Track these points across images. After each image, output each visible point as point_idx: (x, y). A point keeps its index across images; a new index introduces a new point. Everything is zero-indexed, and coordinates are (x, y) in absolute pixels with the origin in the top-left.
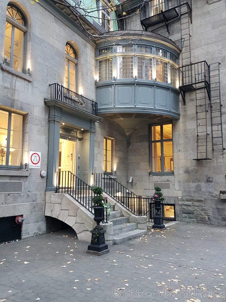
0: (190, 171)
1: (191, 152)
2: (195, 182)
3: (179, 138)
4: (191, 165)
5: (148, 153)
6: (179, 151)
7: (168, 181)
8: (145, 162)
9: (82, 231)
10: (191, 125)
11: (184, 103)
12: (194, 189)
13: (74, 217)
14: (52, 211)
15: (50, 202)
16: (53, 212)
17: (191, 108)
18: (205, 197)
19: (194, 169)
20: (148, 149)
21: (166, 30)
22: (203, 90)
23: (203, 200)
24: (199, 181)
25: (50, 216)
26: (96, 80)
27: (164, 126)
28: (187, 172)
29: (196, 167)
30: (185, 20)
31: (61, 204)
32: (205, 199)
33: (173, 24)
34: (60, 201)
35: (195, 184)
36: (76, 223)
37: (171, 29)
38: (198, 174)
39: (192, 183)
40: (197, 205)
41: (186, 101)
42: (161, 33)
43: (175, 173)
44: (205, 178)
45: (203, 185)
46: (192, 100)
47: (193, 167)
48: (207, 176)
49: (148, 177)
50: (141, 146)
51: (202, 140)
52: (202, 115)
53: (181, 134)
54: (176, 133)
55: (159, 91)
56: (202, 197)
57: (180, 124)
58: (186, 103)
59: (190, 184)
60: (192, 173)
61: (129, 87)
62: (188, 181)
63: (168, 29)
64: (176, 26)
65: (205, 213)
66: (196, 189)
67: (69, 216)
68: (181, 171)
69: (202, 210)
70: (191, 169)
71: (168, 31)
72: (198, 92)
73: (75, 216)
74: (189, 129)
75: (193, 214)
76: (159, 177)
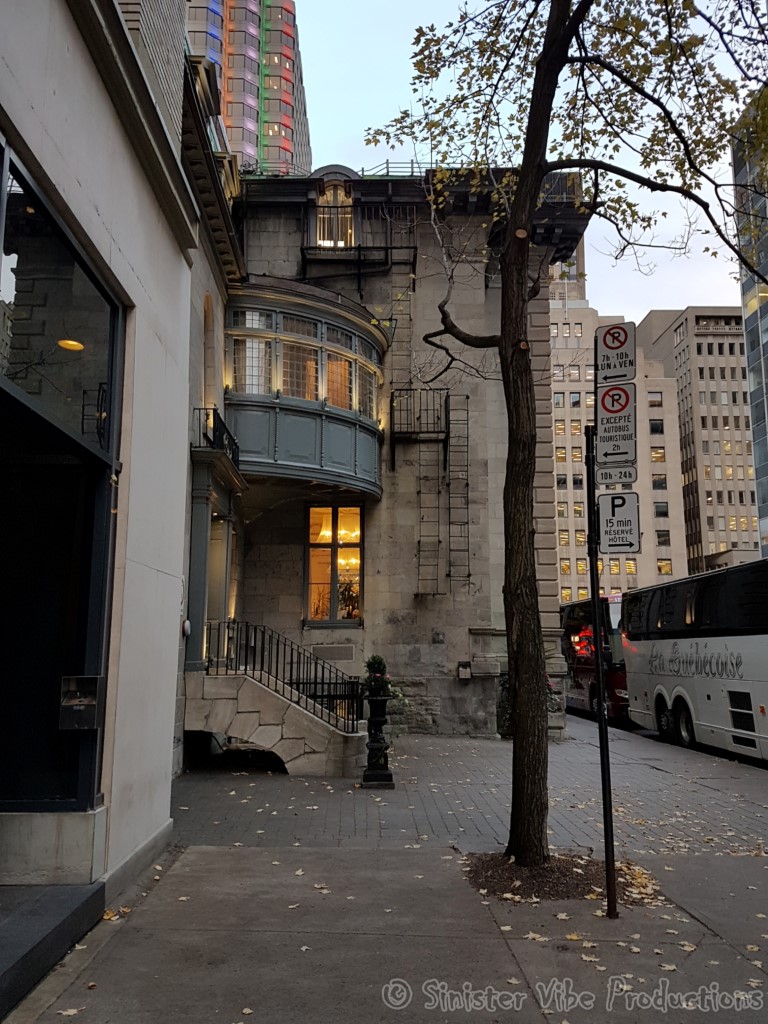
0: (400, 619)
1: (403, 576)
2: (409, 644)
3: (378, 543)
4: (402, 607)
5: (301, 573)
6: (379, 572)
7: (348, 640)
8: (291, 595)
9: (300, 755)
10: (406, 518)
11: (393, 468)
12: (405, 659)
13: (275, 727)
14: (207, 717)
15: (199, 695)
16: (211, 720)
17: (406, 480)
18: (427, 675)
19: (409, 614)
20: (302, 562)
21: (355, 287)
22: (433, 447)
23: (424, 681)
24: (417, 641)
25: (201, 732)
26: (227, 387)
27: (340, 509)
28: (393, 620)
29: (412, 612)
30: (399, 278)
31: (236, 699)
32: (428, 680)
33: (374, 279)
34: (235, 692)
35: (409, 648)
36: (282, 738)
37: (367, 288)
38: (415, 626)
39: (401, 645)
40: (411, 694)
41: (397, 463)
42: (343, 288)
43: (367, 623)
44: (430, 635)
45: (424, 648)
46: (409, 463)
47: (406, 611)
48: (433, 630)
49: (298, 632)
50: (282, 554)
51: (427, 553)
52: (429, 499)
53: (383, 535)
54: (372, 532)
55: (362, 436)
56: (421, 676)
57: (383, 512)
58: (396, 467)
59: (397, 646)
60: (404, 623)
61: (309, 420)
62: (394, 641)
63: (359, 286)
64: (378, 285)
65: (427, 710)
66: (410, 658)
67: (260, 725)
68: (380, 620)
69: (421, 704)
70: (401, 613)
71: (359, 290)
72: (423, 447)
73: (278, 725)
74: (401, 527)
75: (401, 714)
76: (325, 632)
